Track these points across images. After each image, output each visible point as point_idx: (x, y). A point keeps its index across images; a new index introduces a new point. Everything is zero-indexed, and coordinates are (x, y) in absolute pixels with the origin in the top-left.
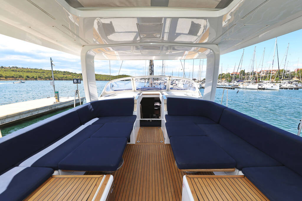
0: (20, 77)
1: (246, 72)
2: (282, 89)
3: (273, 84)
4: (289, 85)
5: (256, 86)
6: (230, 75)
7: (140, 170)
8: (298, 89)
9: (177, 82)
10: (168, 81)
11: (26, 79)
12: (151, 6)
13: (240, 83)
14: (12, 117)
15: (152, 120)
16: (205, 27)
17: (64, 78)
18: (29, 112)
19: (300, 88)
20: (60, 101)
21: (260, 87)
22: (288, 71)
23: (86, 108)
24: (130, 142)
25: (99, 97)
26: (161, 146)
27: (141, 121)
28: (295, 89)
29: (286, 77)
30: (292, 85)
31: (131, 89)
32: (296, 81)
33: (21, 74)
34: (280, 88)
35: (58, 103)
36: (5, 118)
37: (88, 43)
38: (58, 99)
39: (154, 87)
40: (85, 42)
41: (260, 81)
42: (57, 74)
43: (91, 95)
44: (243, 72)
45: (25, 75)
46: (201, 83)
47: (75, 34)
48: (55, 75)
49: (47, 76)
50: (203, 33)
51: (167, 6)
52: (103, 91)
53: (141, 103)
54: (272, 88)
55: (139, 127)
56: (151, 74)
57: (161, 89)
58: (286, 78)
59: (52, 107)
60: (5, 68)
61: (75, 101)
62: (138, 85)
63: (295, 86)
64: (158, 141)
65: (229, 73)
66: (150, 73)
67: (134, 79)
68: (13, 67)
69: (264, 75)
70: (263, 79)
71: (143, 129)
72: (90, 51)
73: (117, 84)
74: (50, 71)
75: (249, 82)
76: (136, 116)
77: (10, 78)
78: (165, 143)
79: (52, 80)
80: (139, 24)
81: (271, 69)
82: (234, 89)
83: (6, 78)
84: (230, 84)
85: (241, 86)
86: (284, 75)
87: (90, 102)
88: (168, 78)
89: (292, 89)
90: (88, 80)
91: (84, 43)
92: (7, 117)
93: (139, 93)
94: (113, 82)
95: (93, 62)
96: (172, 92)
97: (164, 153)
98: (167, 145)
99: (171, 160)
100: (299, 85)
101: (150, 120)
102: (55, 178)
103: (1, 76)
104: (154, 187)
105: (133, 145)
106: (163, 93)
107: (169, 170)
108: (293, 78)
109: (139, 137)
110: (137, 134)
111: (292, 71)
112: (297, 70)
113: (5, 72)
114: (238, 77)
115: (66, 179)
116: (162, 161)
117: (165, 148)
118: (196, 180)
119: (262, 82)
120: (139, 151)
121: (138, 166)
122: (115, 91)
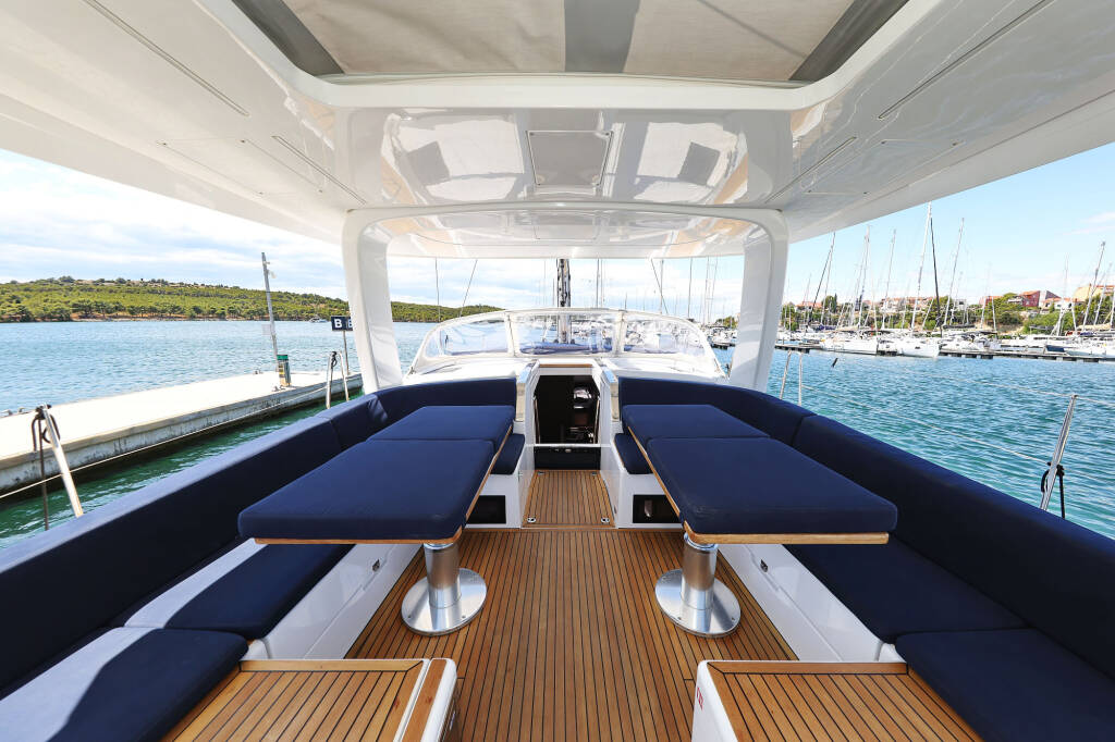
0: (175, 309)
1: (840, 301)
2: (946, 354)
3: (920, 339)
4: (964, 346)
5: (871, 345)
6: (796, 309)
7: (543, 626)
8: (990, 357)
9: (640, 329)
10: (617, 327)
11: (192, 318)
12: (567, 70)
13: (825, 333)
14: (146, 432)
15: (572, 449)
16: (732, 156)
17: (305, 314)
18: (199, 416)
19: (998, 355)
20: (293, 384)
21: (883, 347)
22: (961, 303)
23: (364, 410)
24: (504, 522)
25: (406, 375)
26: (603, 535)
27: (536, 449)
28: (983, 356)
29: (955, 320)
30: (974, 345)
31: (505, 351)
32: (985, 333)
33: (177, 301)
34: (941, 354)
35: (288, 389)
36: (127, 437)
37: (363, 201)
38: (286, 374)
39: (573, 342)
40: (356, 196)
41: (883, 328)
42: (284, 302)
43: (377, 369)
44: (831, 302)
45: (189, 303)
46: (711, 330)
47: (323, 172)
48: (277, 304)
49: (253, 308)
50: (726, 175)
51: (621, 72)
52: (418, 356)
53: (536, 393)
54: (918, 352)
55: (531, 472)
56: (563, 304)
57: (595, 350)
58: (957, 324)
59: (270, 402)
60: (129, 283)
61: (328, 387)
62: (526, 338)
63: (981, 349)
64: (594, 521)
65: (791, 303)
66: (561, 299)
67: (513, 317)
68: (153, 281)
69: (892, 311)
70: (888, 324)
71: (545, 475)
72: (373, 228)
73: (460, 334)
74: (264, 292)
75: (852, 332)
76: (522, 436)
77: (145, 311)
78: (617, 527)
79: (267, 319)
80: (532, 134)
81: (913, 294)
82: (807, 351)
83: (132, 313)
84: (795, 335)
85: (827, 343)
86: (950, 313)
87: (375, 390)
88: (618, 317)
89: (974, 356)
90: (370, 321)
91: (354, 202)
92: (132, 433)
93: (529, 360)
94: (449, 325)
95: (384, 263)
96: (631, 360)
97: (614, 560)
98: (624, 531)
99: (641, 584)
100: (995, 346)
101: (563, 449)
102: (250, 675)
103: (116, 308)
104: (590, 687)
105: (516, 531)
106: (605, 361)
107: (636, 624)
108: (976, 325)
109: (534, 506)
110: (526, 495)
111: (970, 304)
112: (988, 300)
113: (128, 296)
114: (818, 317)
115: (290, 677)
116: (613, 591)
117: (617, 541)
118: (743, 680)
119: (888, 332)
120: (534, 551)
121: (536, 607)
122: (454, 354)
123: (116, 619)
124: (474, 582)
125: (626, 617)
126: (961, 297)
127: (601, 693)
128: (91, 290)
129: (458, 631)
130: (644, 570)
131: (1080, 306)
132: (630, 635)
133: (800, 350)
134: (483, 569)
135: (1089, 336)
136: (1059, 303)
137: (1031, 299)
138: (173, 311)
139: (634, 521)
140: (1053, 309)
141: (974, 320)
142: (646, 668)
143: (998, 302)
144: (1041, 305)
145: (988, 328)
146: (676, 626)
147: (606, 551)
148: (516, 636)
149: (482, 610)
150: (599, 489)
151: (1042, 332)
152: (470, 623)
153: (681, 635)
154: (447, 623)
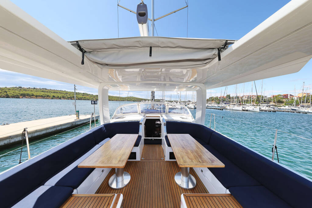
0: (48, 96)
1: (231, 96)
2: (262, 111)
3: (254, 107)
4: (267, 108)
5: (240, 108)
6: (219, 98)
7: (145, 187)
8: (275, 112)
11: (52, 98)
13: (227, 105)
15: (154, 139)
17: (83, 98)
18: (54, 127)
19: (277, 111)
20: (80, 119)
21: (244, 109)
24: (136, 159)
25: (111, 120)
26: (162, 163)
27: (145, 139)
28: (273, 111)
29: (264, 102)
30: (270, 108)
31: (137, 112)
33: (48, 94)
34: (260, 111)
35: (78, 120)
38: (78, 116)
41: (244, 104)
42: (78, 95)
43: (104, 118)
44: (229, 96)
45: (52, 95)
49: (69, 96)
52: (114, 114)
53: (145, 124)
54: (253, 110)
55: (143, 145)
57: (161, 112)
59: (73, 123)
60: (37, 89)
63: (272, 109)
64: (159, 159)
65: (217, 97)
68: (43, 89)
69: (246, 99)
70: (245, 102)
71: (147, 146)
75: (235, 105)
76: (141, 136)
77: (40, 97)
78: (165, 161)
81: (251, 94)
82: (222, 110)
83: (36, 97)
84: (219, 105)
85: (228, 108)
87: (103, 124)
88: (166, 105)
89: (270, 111)
93: (143, 115)
96: (170, 115)
97: (164, 170)
98: (167, 162)
99: (171, 176)
100: (276, 109)
101: (152, 139)
102: (74, 198)
103: (32, 95)
104: (156, 202)
105: (139, 161)
106: (163, 115)
107: (169, 186)
108: (270, 103)
109: (144, 154)
110: (142, 152)
111: (268, 97)
112: (273, 96)
113: (36, 92)
114: (225, 100)
115: (84, 198)
116: (163, 178)
117: (165, 164)
118: (191, 198)
119: (245, 105)
120: (143, 167)
121: (143, 182)
122: (123, 113)
123: (42, 183)
124: (128, 175)
125: (167, 185)
126: (265, 95)
127: (159, 204)
128: (26, 90)
129: (123, 188)
130: (172, 172)
131: (300, 98)
132: (167, 189)
133: (220, 109)
134: (130, 172)
135: (303, 106)
136: (294, 97)
137: (286, 96)
138: (47, 97)
139: (170, 159)
140: (292, 99)
141: (270, 102)
142: (171, 197)
143: (276, 97)
144: (289, 98)
145: (274, 104)
146: (179, 186)
147: (162, 167)
148: (138, 190)
149: (129, 183)
150: (161, 150)
151: (290, 105)
152: (126, 186)
153: (181, 189)
154: (120, 186)
